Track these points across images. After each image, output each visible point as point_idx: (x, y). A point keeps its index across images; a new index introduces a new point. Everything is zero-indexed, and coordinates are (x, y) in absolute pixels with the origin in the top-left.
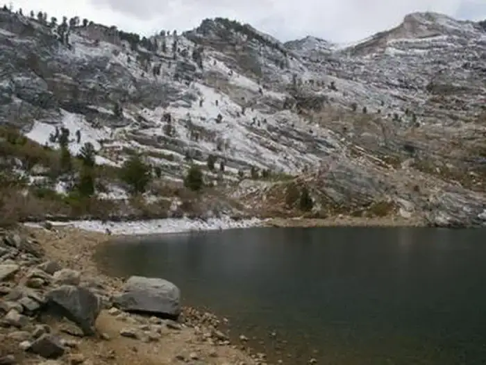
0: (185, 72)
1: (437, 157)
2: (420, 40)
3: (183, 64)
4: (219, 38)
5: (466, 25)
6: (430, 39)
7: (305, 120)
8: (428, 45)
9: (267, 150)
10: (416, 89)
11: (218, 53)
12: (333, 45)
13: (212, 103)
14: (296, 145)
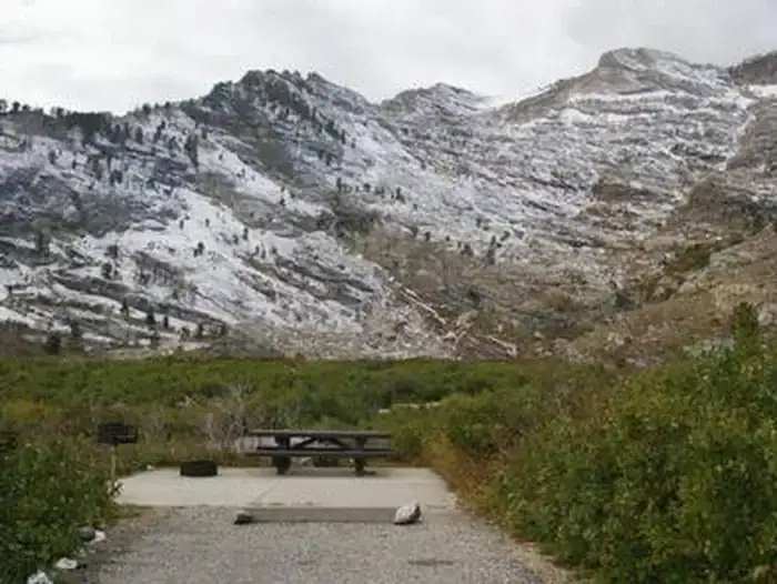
0: (168, 173)
1: (504, 310)
2: (620, 98)
3: (166, 160)
4: (235, 114)
5: (708, 72)
6: (637, 97)
7: (345, 248)
8: (630, 107)
9: (260, 295)
10: (574, 189)
11: (230, 138)
12: (480, 100)
13: (201, 223)
14: (314, 288)
